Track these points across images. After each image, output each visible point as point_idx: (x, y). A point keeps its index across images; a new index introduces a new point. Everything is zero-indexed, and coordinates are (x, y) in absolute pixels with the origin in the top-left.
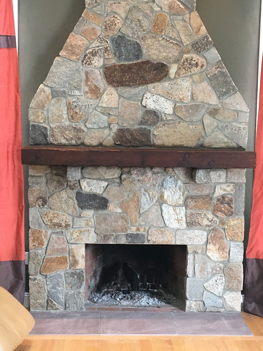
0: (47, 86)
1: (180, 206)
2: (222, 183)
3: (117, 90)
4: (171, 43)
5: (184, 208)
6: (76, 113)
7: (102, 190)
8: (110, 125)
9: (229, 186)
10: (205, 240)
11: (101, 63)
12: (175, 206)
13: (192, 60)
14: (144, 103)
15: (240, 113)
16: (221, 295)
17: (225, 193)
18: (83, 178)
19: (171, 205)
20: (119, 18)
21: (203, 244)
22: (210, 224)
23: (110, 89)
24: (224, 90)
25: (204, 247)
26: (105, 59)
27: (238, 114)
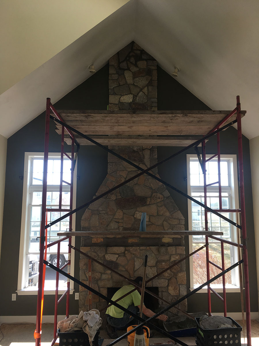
0: (89, 209)
1: (154, 266)
2: (174, 255)
3: (122, 210)
4: (147, 188)
5: (156, 268)
6: (103, 221)
7: (116, 259)
8: (119, 227)
9: (177, 256)
10: (167, 284)
11: (115, 198)
12: (152, 267)
13: (157, 196)
14: (135, 216)
15: (180, 220)
16: (176, 314)
17: (176, 259)
18: (106, 253)
19: (149, 266)
20: (123, 177)
21: (166, 287)
22: (169, 275)
23: (119, 211)
24: (172, 209)
25: (167, 288)
26: (116, 196)
27: (179, 220)
